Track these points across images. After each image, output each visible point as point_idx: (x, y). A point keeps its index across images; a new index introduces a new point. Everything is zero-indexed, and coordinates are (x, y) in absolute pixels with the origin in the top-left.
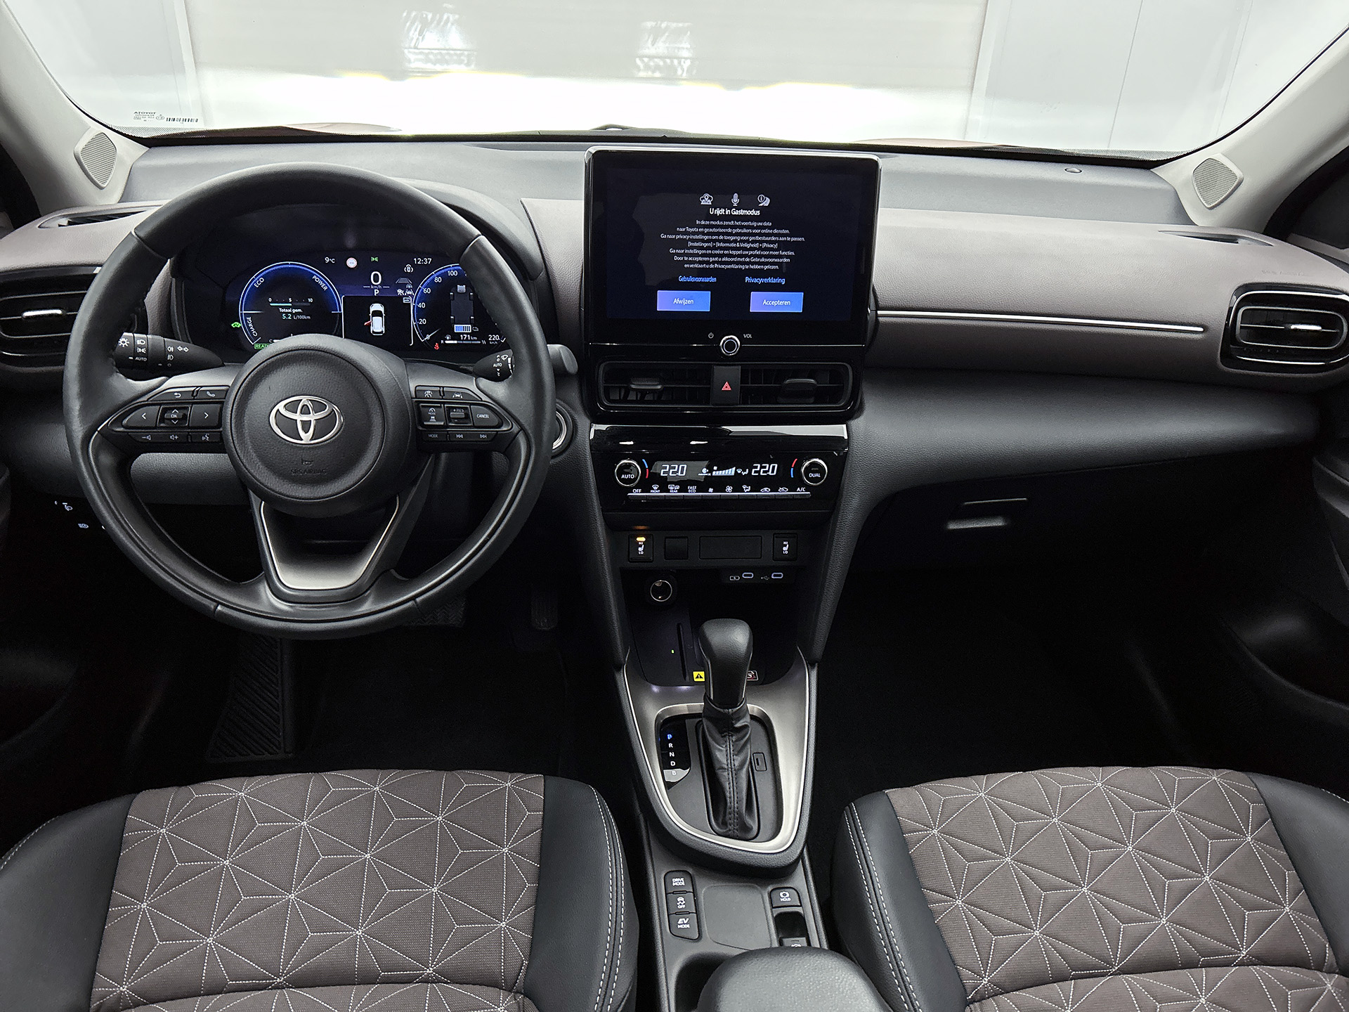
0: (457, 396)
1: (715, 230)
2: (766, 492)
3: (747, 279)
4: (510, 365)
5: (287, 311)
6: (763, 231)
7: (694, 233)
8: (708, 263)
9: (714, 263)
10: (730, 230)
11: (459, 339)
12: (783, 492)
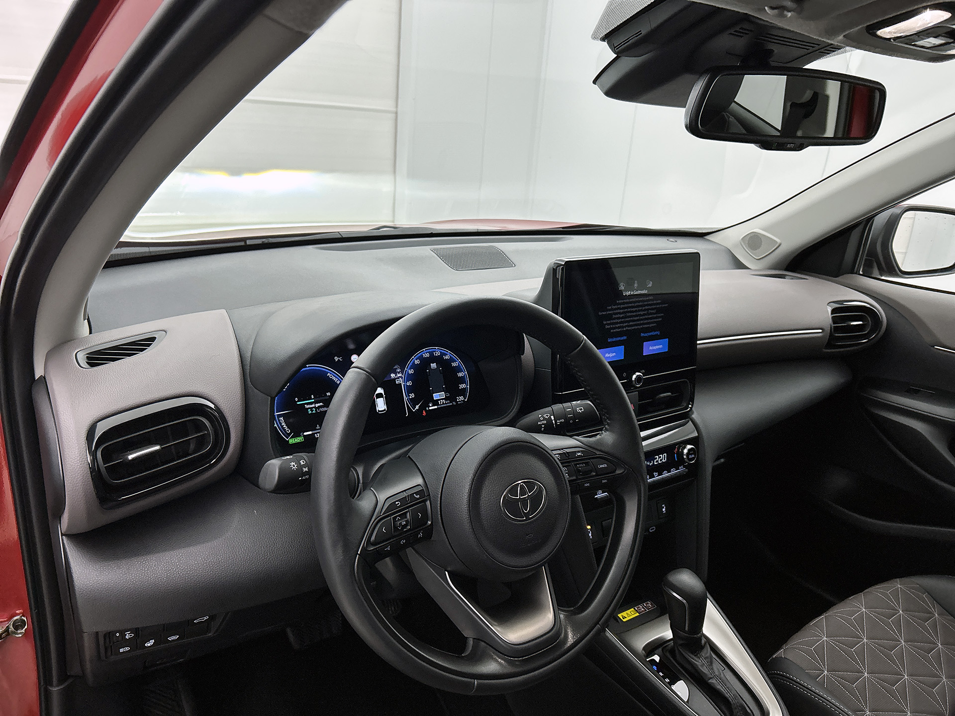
0: (578, 454)
1: (626, 305)
2: (666, 475)
3: (642, 335)
4: (553, 421)
5: (311, 406)
6: (649, 303)
7: (616, 309)
8: (623, 327)
9: (625, 327)
10: (633, 305)
11: (438, 404)
12: (674, 472)
